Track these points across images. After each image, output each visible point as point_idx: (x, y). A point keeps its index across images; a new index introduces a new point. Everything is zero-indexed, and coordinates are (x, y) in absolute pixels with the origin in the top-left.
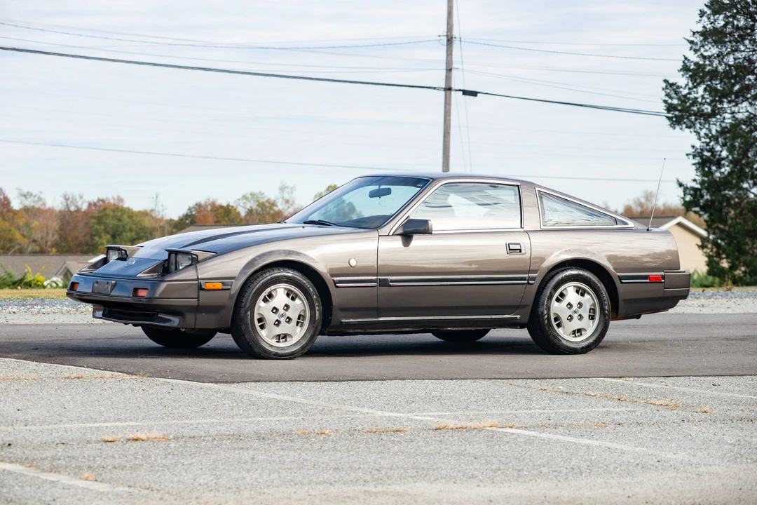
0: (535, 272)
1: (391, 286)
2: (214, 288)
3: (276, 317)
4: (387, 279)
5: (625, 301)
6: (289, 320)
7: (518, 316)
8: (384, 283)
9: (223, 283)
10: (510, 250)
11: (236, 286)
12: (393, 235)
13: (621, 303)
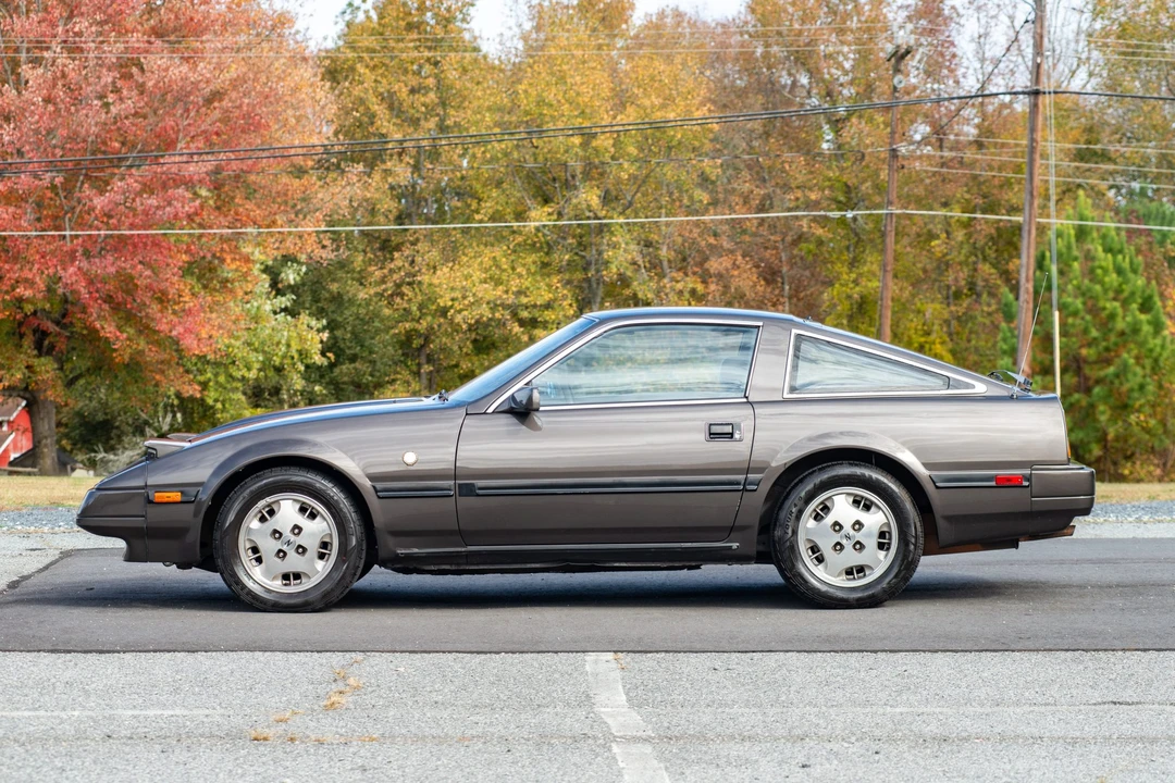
0: (760, 470)
1: (478, 495)
2: (166, 500)
3: (278, 545)
4: (473, 485)
5: (949, 519)
6: (301, 550)
7: (735, 545)
8: (467, 490)
9: (182, 492)
10: (710, 434)
11: (205, 496)
12: (493, 412)
13: (941, 524)
